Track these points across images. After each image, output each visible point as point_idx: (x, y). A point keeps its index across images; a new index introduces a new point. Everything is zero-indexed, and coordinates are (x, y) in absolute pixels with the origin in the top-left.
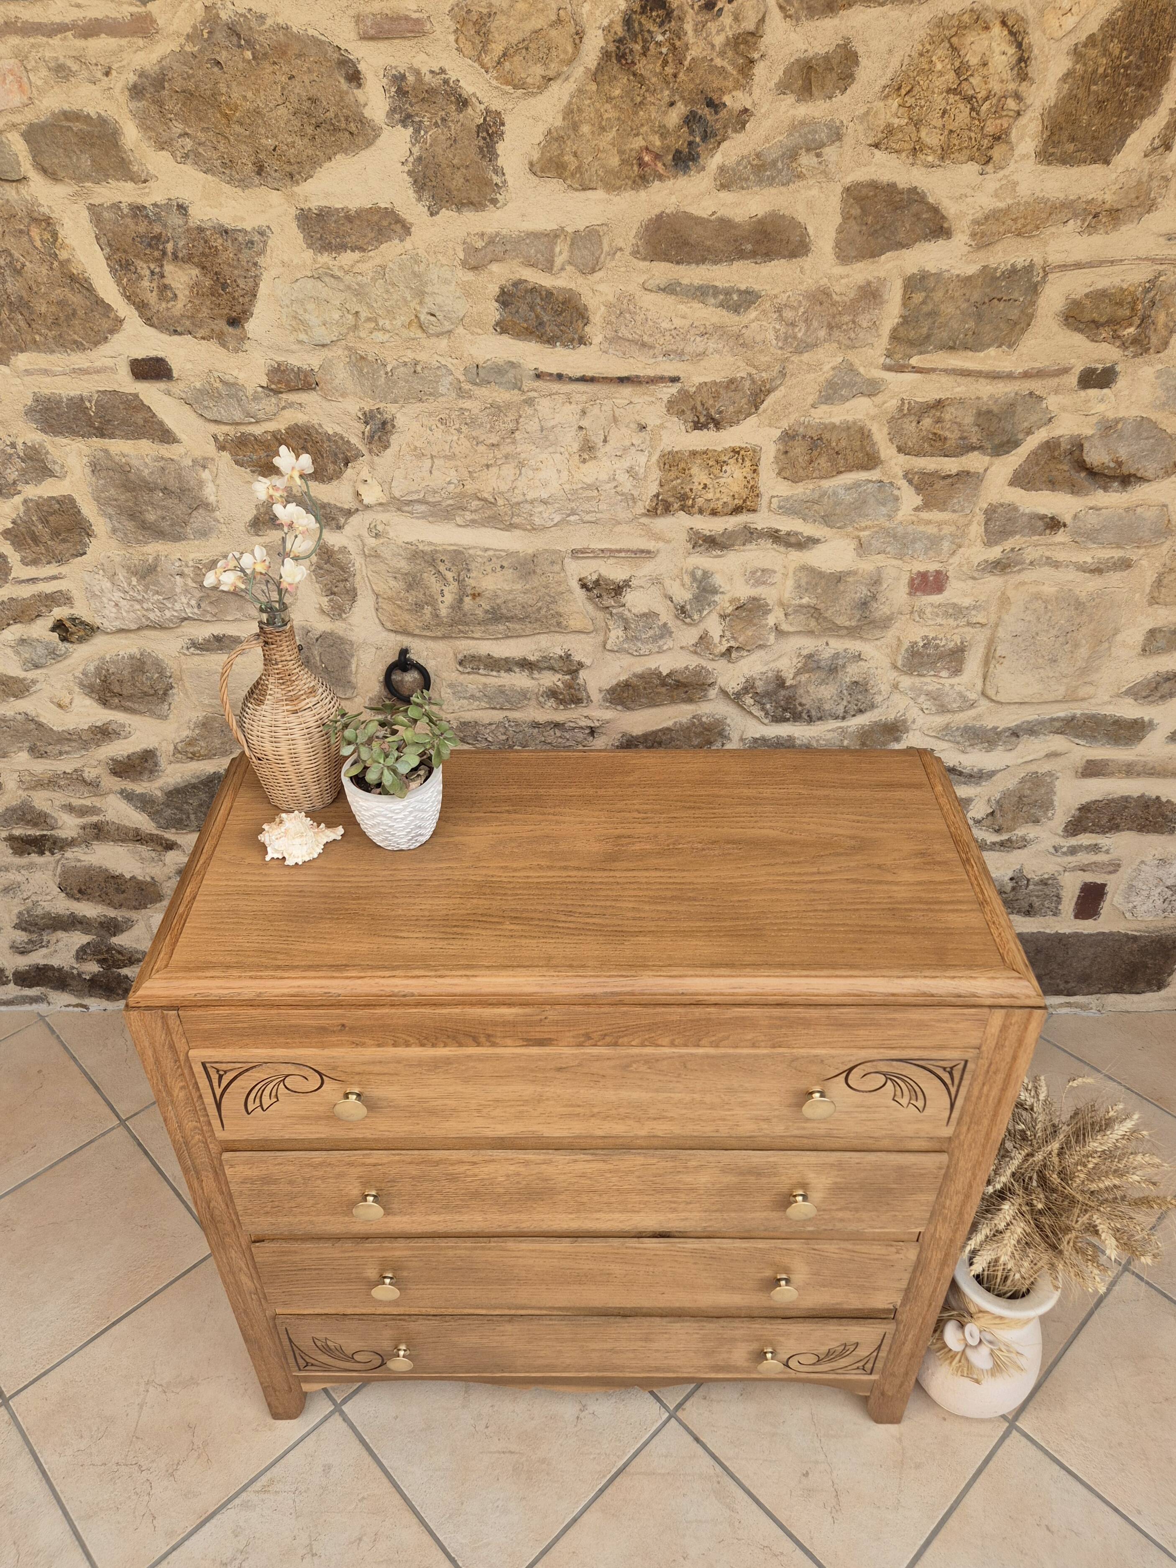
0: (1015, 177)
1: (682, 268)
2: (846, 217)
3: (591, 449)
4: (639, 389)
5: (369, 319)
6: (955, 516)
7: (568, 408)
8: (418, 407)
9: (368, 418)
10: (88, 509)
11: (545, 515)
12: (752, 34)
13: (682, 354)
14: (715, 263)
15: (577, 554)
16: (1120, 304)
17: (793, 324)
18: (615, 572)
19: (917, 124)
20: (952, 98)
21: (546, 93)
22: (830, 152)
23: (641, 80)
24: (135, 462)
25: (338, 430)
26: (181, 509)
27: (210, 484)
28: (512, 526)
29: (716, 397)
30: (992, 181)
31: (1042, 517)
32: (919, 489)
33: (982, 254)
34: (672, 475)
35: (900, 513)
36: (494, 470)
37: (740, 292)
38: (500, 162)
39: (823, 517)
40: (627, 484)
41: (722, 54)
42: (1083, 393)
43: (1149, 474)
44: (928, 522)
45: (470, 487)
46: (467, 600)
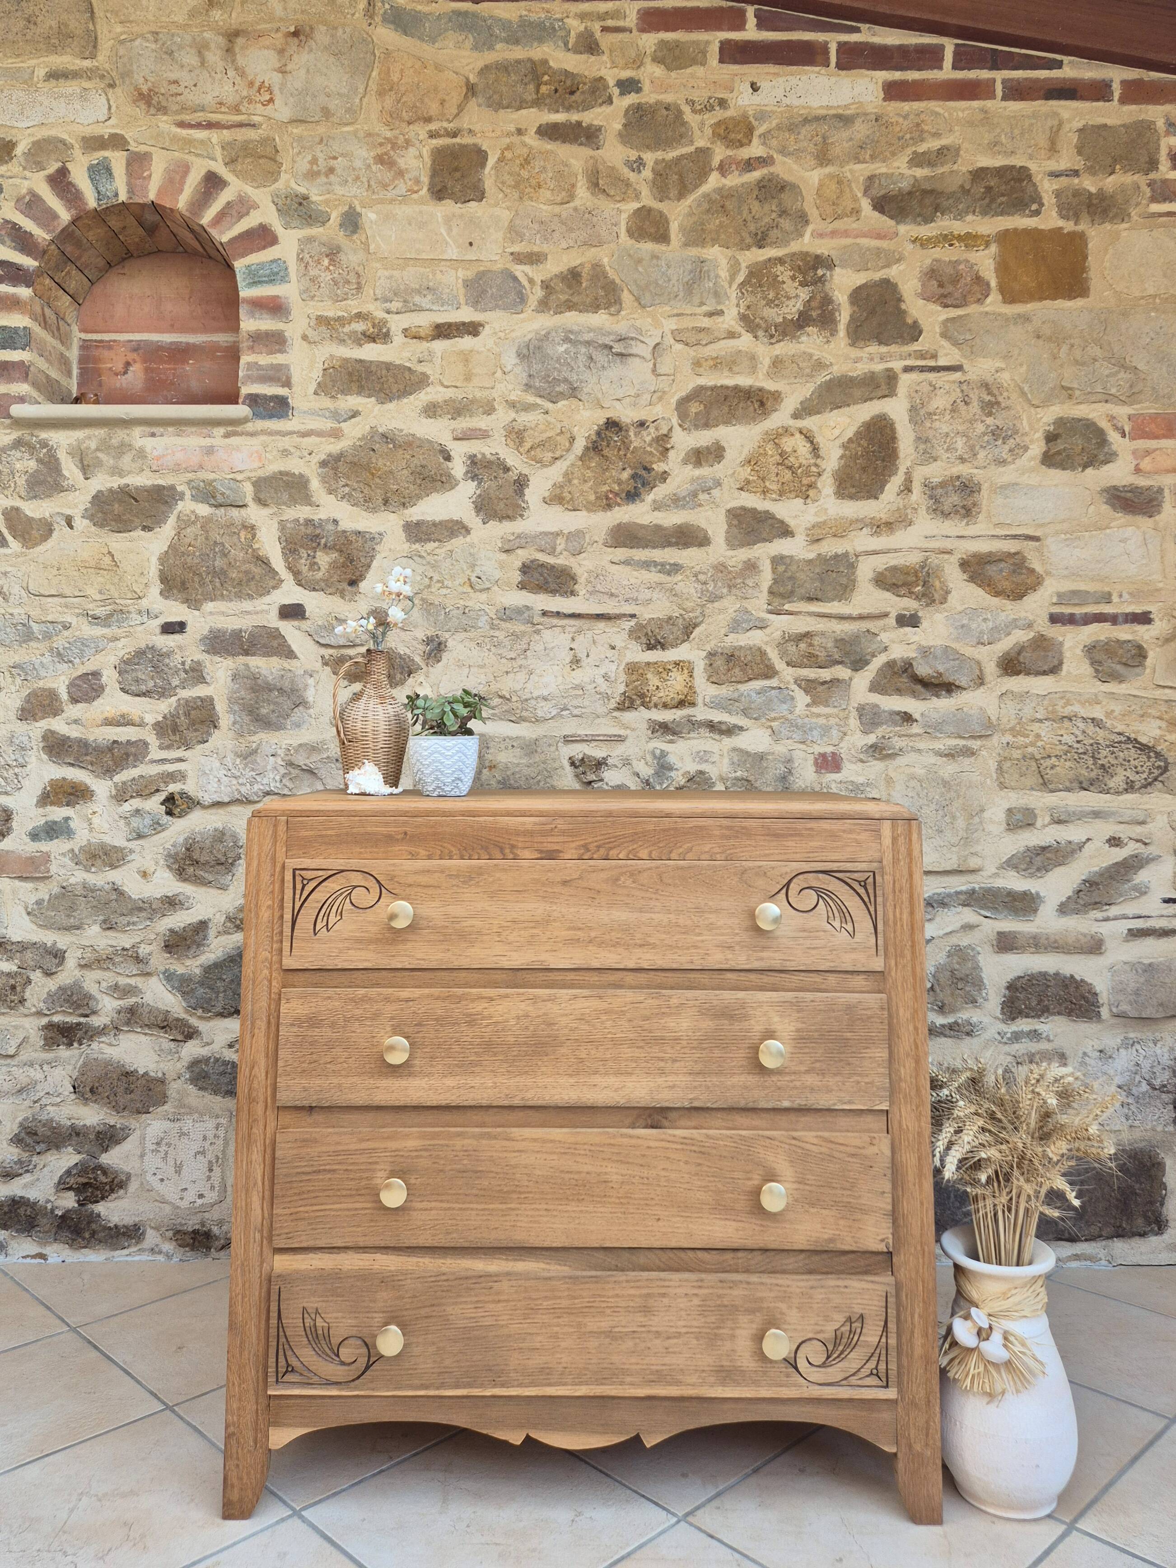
0: (826, 506)
1: (634, 551)
2: (730, 525)
3: (578, 661)
4: (609, 623)
5: (438, 581)
6: (835, 710)
7: (562, 636)
8: (463, 635)
9: (429, 641)
10: (220, 707)
11: (545, 709)
12: (666, 435)
13: (637, 600)
14: (654, 548)
15: (568, 740)
16: (907, 574)
17: (705, 583)
18: (597, 752)
19: (763, 479)
20: (780, 467)
21: (554, 466)
22: (716, 492)
23: (606, 458)
24: (264, 672)
25: (408, 651)
26: (287, 704)
27: (312, 689)
28: (523, 719)
29: (661, 628)
30: (812, 508)
31: (898, 713)
32: (807, 692)
33: (815, 546)
34: (634, 677)
35: (797, 709)
36: (511, 675)
37: (670, 564)
38: (526, 498)
39: (742, 710)
40: (603, 686)
41: (650, 445)
42: (901, 630)
43: (963, 684)
44: (819, 715)
45: (494, 687)
46: (485, 771)
